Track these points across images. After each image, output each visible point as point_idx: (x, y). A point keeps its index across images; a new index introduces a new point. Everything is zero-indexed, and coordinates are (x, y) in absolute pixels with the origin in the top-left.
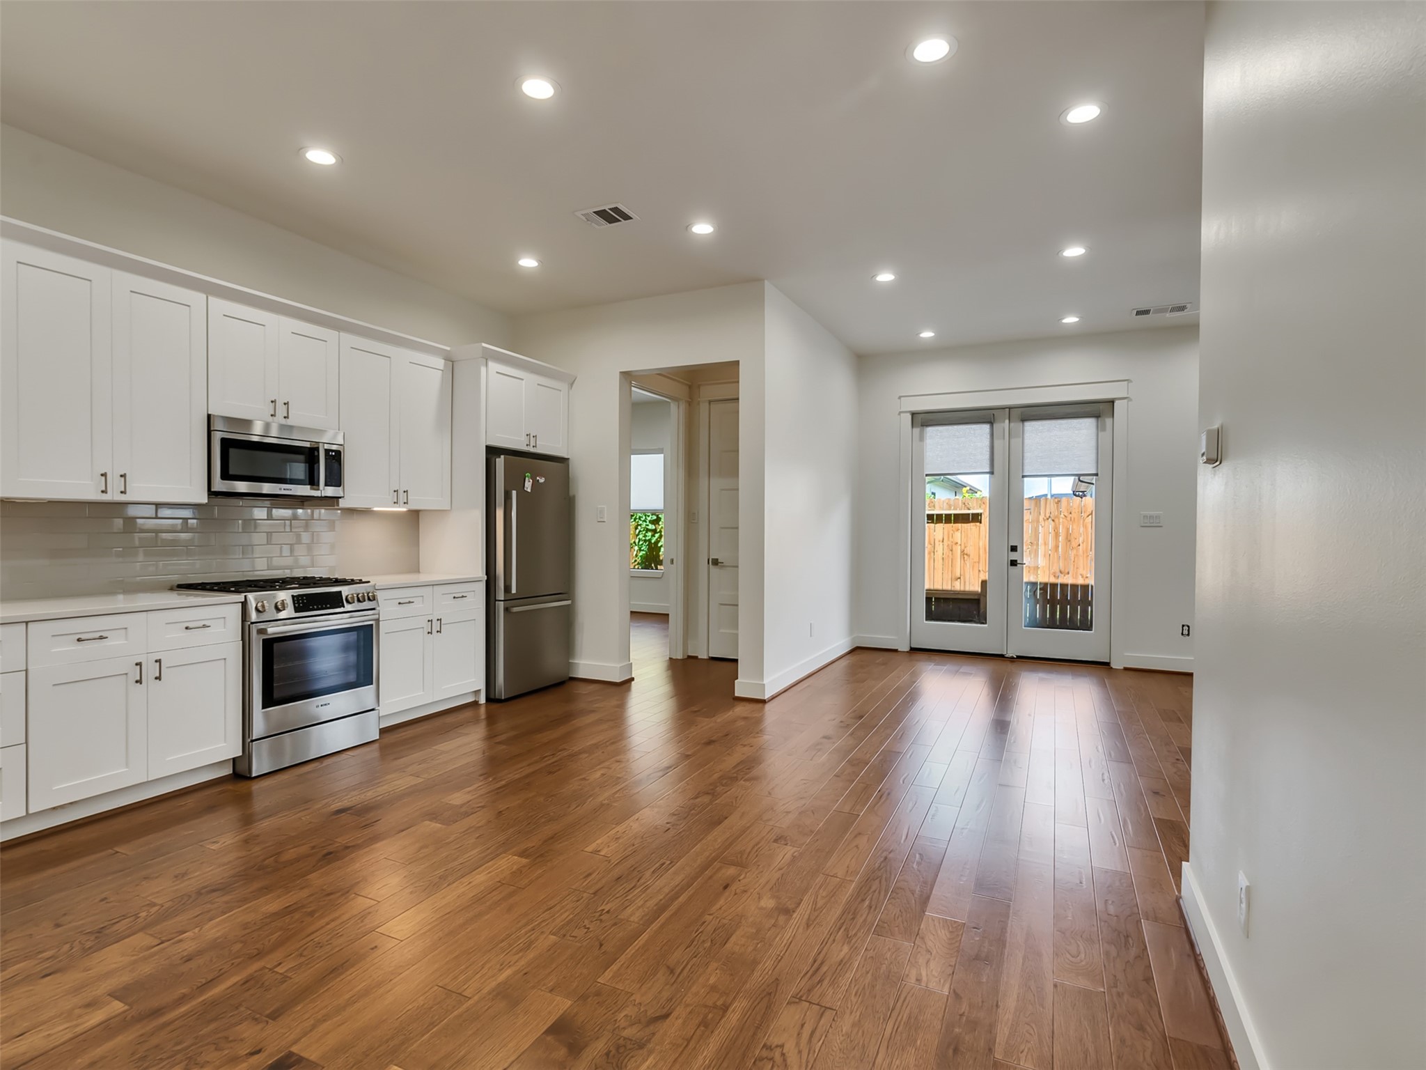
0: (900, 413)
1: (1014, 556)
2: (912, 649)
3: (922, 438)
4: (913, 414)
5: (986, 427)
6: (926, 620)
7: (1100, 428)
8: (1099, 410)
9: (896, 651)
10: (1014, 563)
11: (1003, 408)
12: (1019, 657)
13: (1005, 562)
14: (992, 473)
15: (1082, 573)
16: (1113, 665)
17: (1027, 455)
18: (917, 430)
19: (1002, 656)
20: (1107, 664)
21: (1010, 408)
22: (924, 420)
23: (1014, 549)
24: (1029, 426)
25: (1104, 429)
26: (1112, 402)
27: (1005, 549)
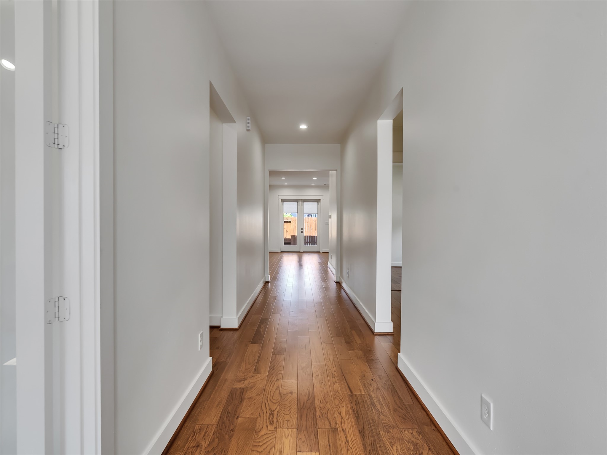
0: (279, 199)
1: (302, 231)
2: (281, 252)
3: (283, 205)
4: (281, 199)
5: (297, 203)
6: (284, 245)
7: (318, 204)
8: (318, 201)
9: (278, 252)
10: (302, 232)
11: (300, 199)
12: (303, 252)
13: (301, 232)
14: (298, 213)
15: (315, 234)
16: (321, 252)
17: (304, 209)
18: (282, 203)
19: (300, 252)
20: (319, 252)
21: (301, 199)
22: (283, 201)
23: (302, 229)
24: (305, 203)
25: (319, 205)
26: (320, 199)
27: (301, 229)
